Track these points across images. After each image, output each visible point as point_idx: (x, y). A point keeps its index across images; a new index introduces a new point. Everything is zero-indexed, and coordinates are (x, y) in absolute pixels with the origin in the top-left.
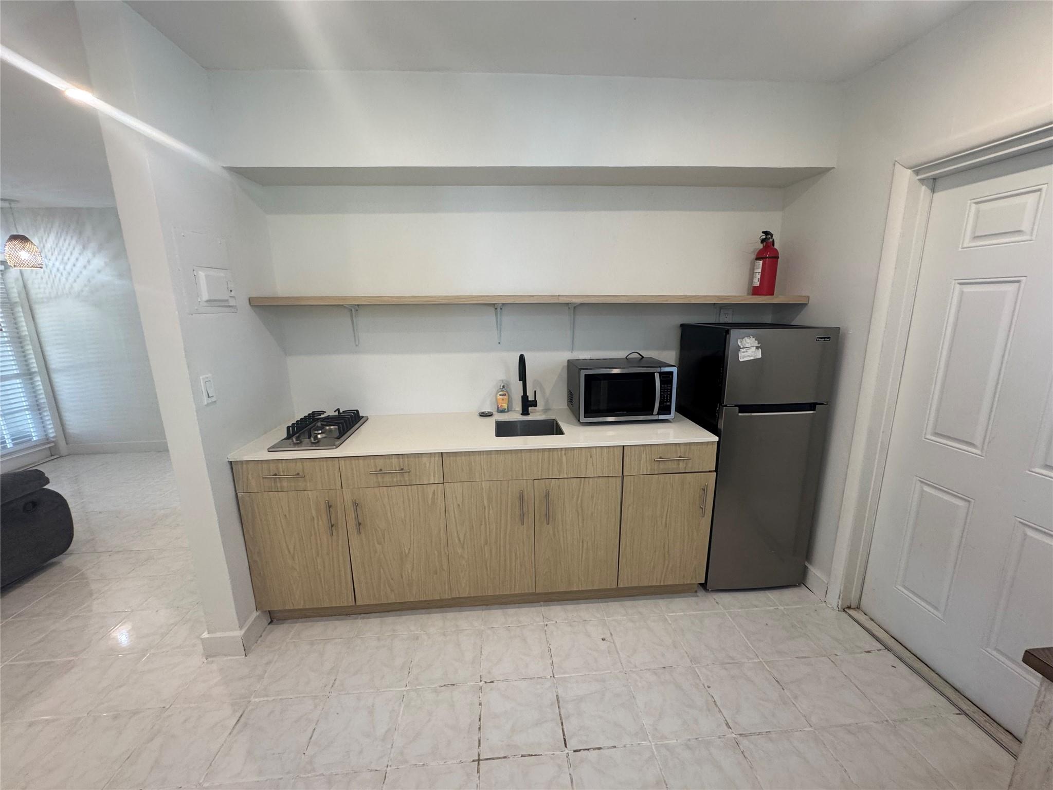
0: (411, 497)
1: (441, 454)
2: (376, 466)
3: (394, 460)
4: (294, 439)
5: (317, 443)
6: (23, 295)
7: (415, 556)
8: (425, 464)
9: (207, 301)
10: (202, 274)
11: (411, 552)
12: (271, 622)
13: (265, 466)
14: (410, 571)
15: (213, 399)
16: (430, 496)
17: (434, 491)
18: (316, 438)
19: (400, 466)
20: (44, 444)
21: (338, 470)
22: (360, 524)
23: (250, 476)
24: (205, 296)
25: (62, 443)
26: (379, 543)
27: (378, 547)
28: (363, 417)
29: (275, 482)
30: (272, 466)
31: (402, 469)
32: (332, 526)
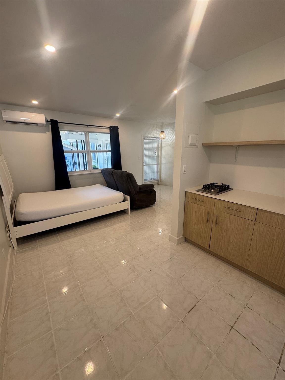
0: (238, 221)
1: (257, 209)
2: (227, 205)
3: (235, 206)
4: (204, 189)
5: (210, 192)
6: (161, 146)
7: (234, 245)
8: (248, 211)
9: (190, 144)
10: (190, 136)
11: (233, 242)
12: (186, 241)
13: (194, 195)
14: (231, 249)
15: (185, 172)
16: (247, 224)
17: (250, 223)
18: (210, 190)
19: (237, 208)
20: (157, 181)
21: (214, 202)
22: (217, 224)
23: (189, 197)
24: (190, 143)
25: (160, 181)
26: (222, 233)
27: (221, 234)
28: (231, 188)
29: (195, 201)
30: (196, 196)
31: (238, 210)
32: (208, 220)
